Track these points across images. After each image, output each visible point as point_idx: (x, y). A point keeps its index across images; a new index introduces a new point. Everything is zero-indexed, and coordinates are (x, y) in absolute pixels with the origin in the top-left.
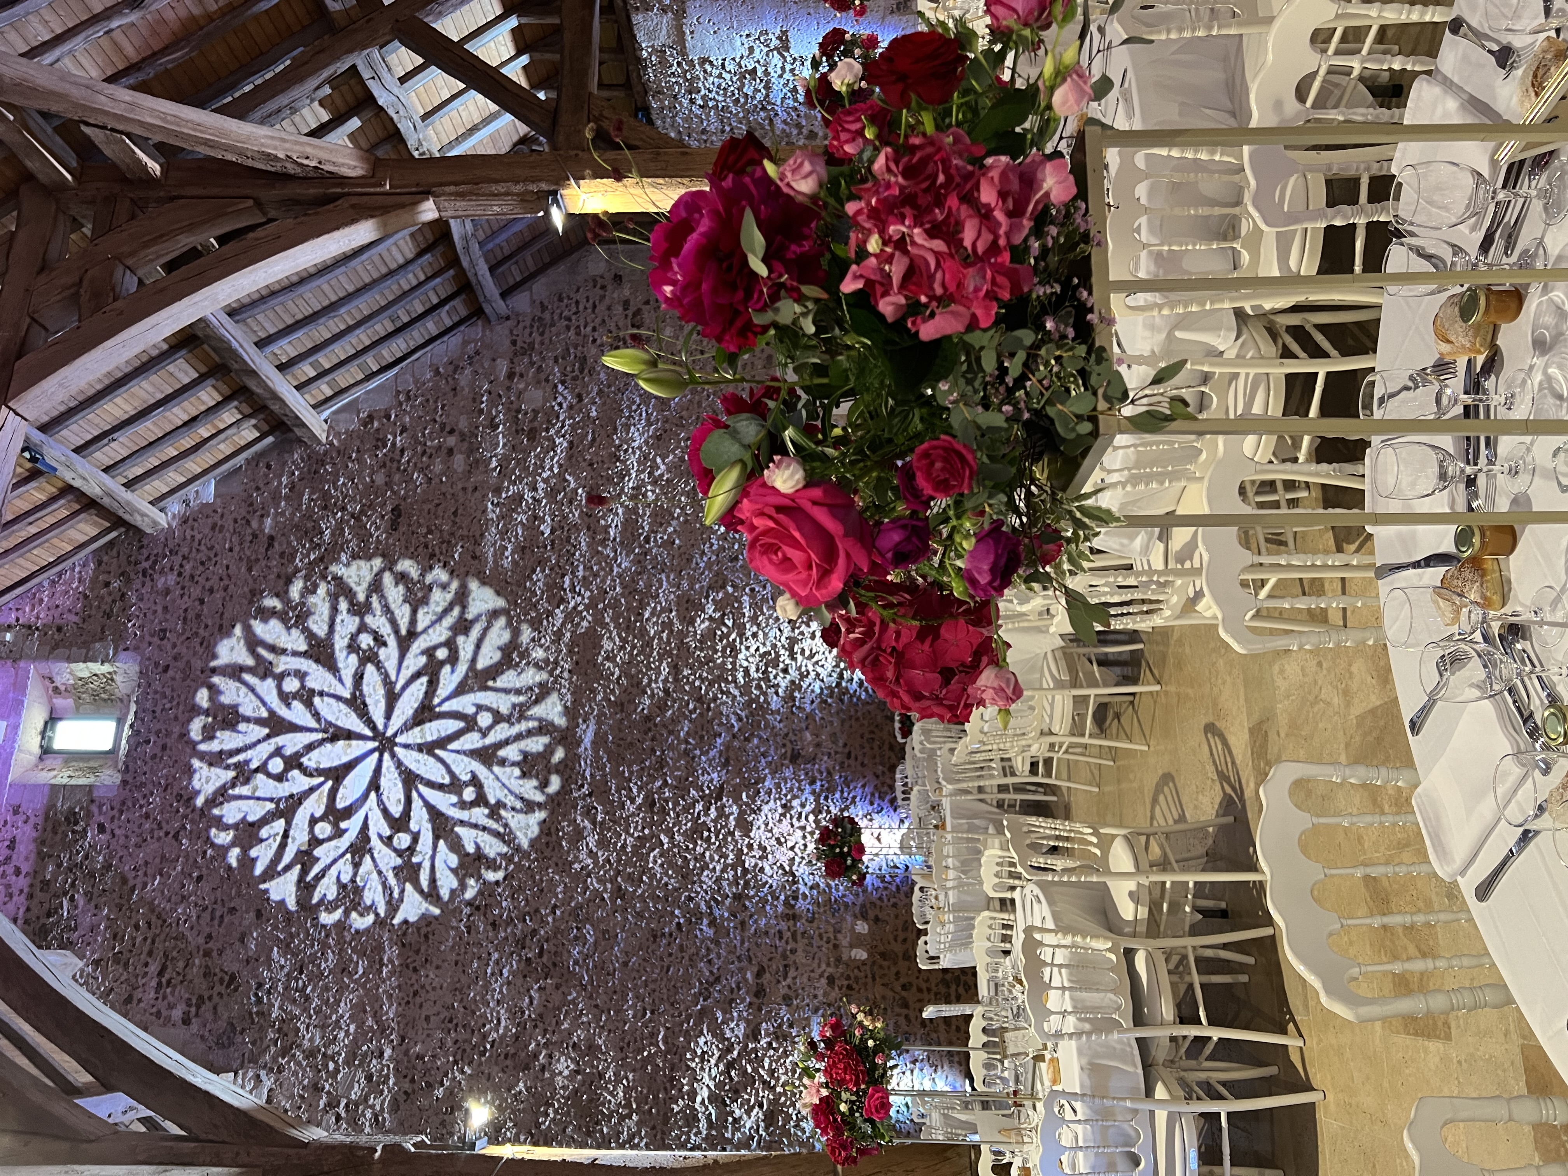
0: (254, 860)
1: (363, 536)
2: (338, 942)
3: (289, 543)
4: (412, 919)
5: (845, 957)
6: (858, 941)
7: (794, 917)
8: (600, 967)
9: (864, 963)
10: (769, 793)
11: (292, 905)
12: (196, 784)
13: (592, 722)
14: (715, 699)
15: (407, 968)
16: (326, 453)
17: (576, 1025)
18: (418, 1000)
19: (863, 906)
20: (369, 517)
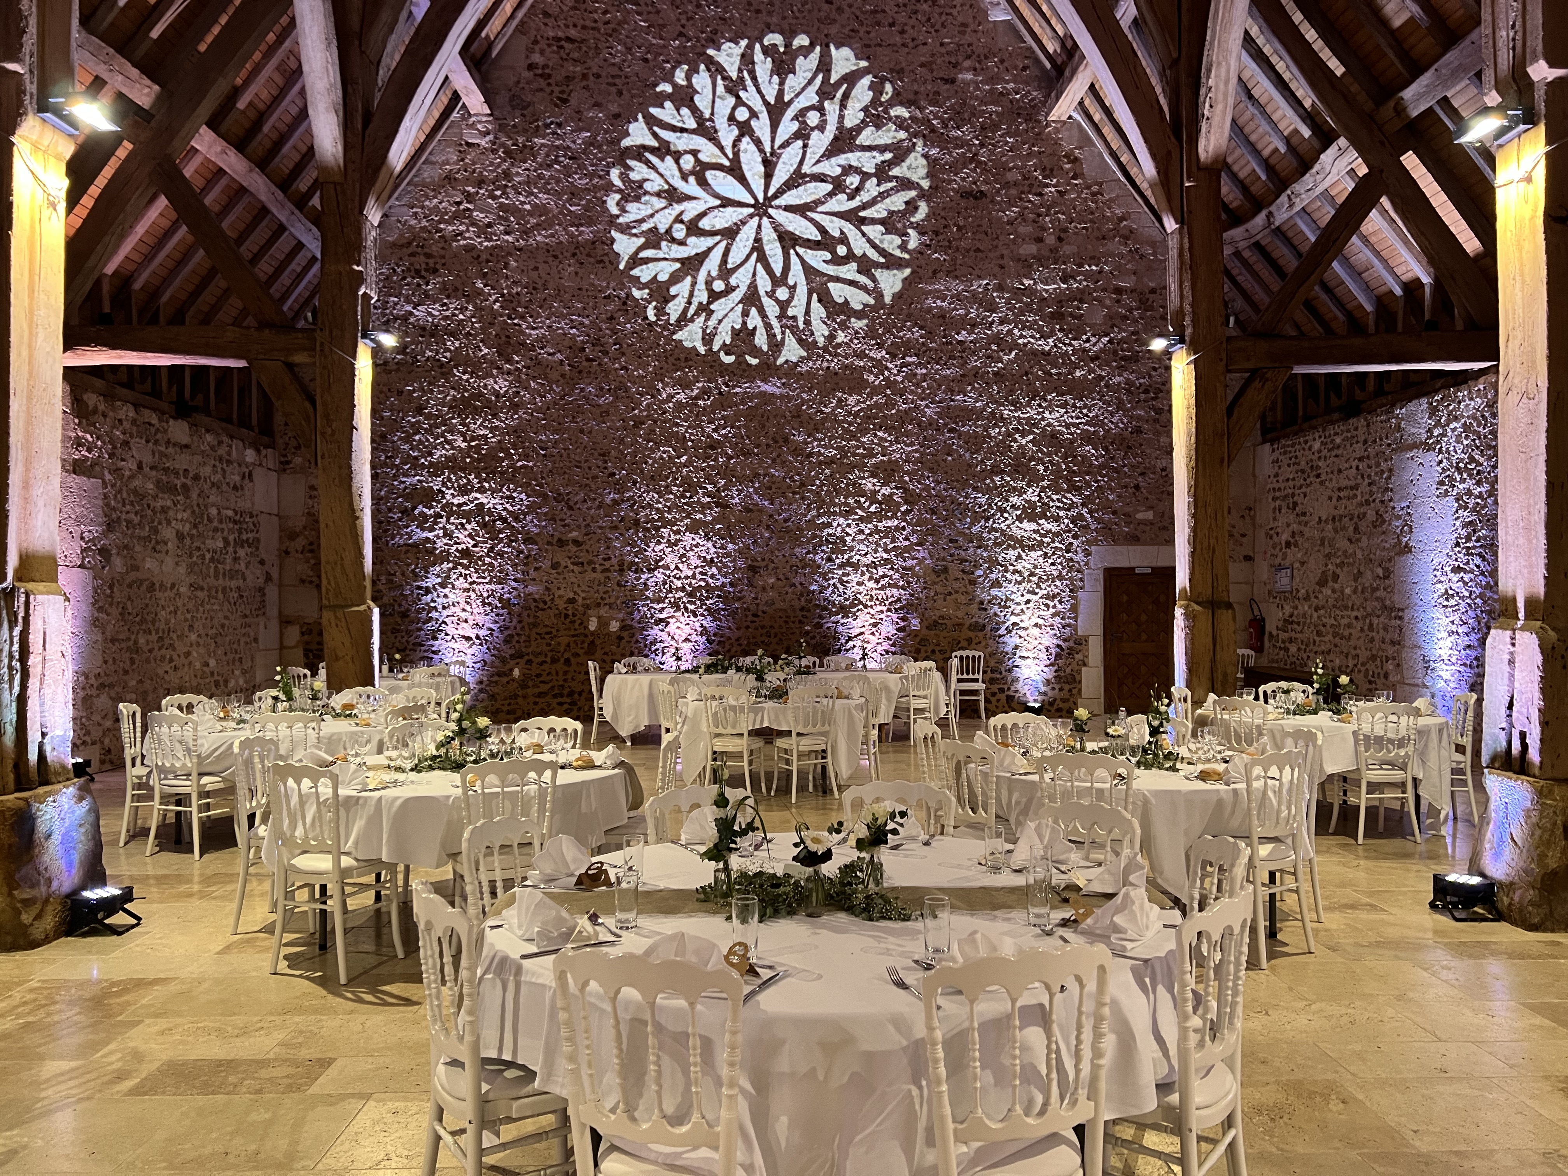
0: (662, 106)
1: (954, 167)
2: (595, 186)
3: (949, 98)
4: (616, 247)
5: (590, 612)
6: (603, 623)
7: (621, 571)
8: (579, 410)
9: (586, 628)
10: (723, 547)
11: (626, 142)
12: (727, 46)
13: (784, 391)
14: (803, 498)
15: (576, 248)
16: (1039, 122)
17: (534, 393)
18: (550, 259)
19: (631, 627)
20: (974, 170)
